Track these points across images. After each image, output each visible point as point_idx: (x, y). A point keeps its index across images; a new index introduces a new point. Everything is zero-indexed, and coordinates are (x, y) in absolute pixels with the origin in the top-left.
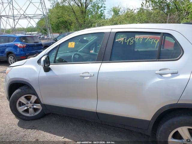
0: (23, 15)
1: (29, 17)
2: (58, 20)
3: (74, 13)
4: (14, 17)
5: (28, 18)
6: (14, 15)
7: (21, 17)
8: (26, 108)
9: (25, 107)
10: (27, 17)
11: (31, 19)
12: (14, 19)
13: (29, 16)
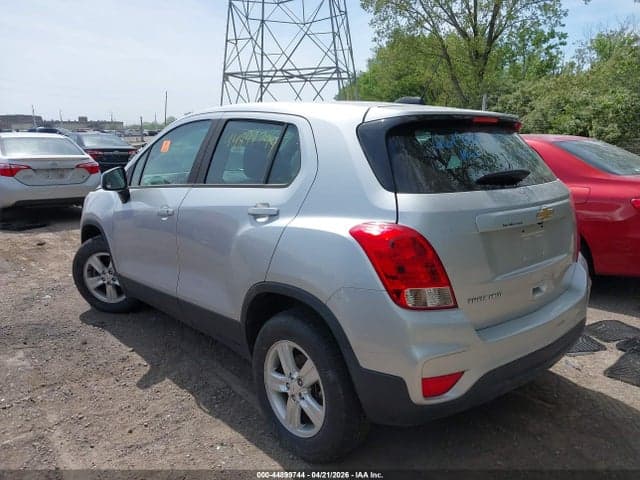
0: (281, 70)
1: (300, 76)
2: (396, 82)
3: (448, 60)
4: (261, 76)
5: (295, 79)
6: (262, 71)
7: (274, 76)
8: (101, 282)
9: (99, 280)
10: (292, 76)
11: (306, 81)
12: (262, 83)
13: (303, 72)
